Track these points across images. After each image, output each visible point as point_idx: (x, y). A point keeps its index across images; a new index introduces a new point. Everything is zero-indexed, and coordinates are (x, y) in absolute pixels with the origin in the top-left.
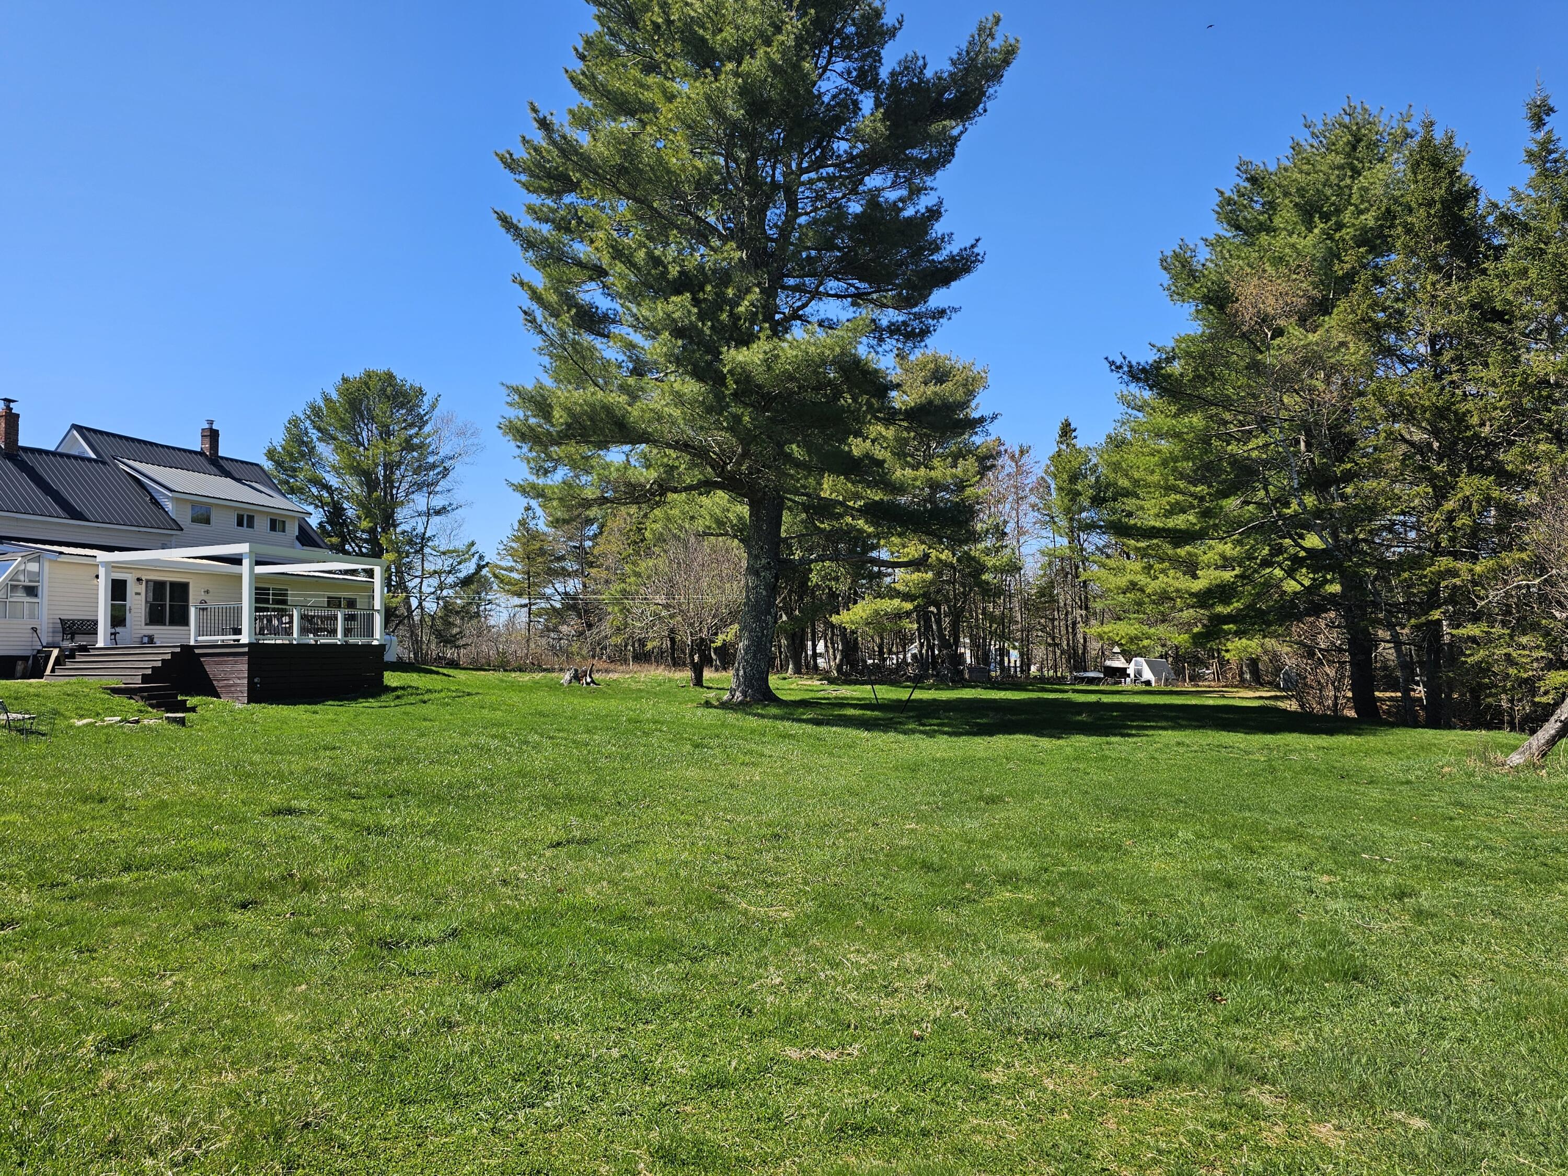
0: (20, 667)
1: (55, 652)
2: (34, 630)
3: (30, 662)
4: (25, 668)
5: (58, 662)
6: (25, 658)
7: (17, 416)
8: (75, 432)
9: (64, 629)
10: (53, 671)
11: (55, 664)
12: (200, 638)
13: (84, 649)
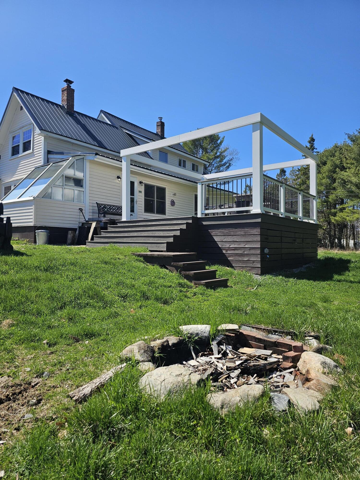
0: (70, 235)
1: (94, 225)
2: (81, 210)
3: (77, 232)
4: (74, 236)
5: (95, 232)
6: (74, 230)
7: (73, 90)
8: (103, 115)
9: (99, 210)
10: (92, 239)
11: (94, 234)
12: (207, 212)
13: (113, 222)
